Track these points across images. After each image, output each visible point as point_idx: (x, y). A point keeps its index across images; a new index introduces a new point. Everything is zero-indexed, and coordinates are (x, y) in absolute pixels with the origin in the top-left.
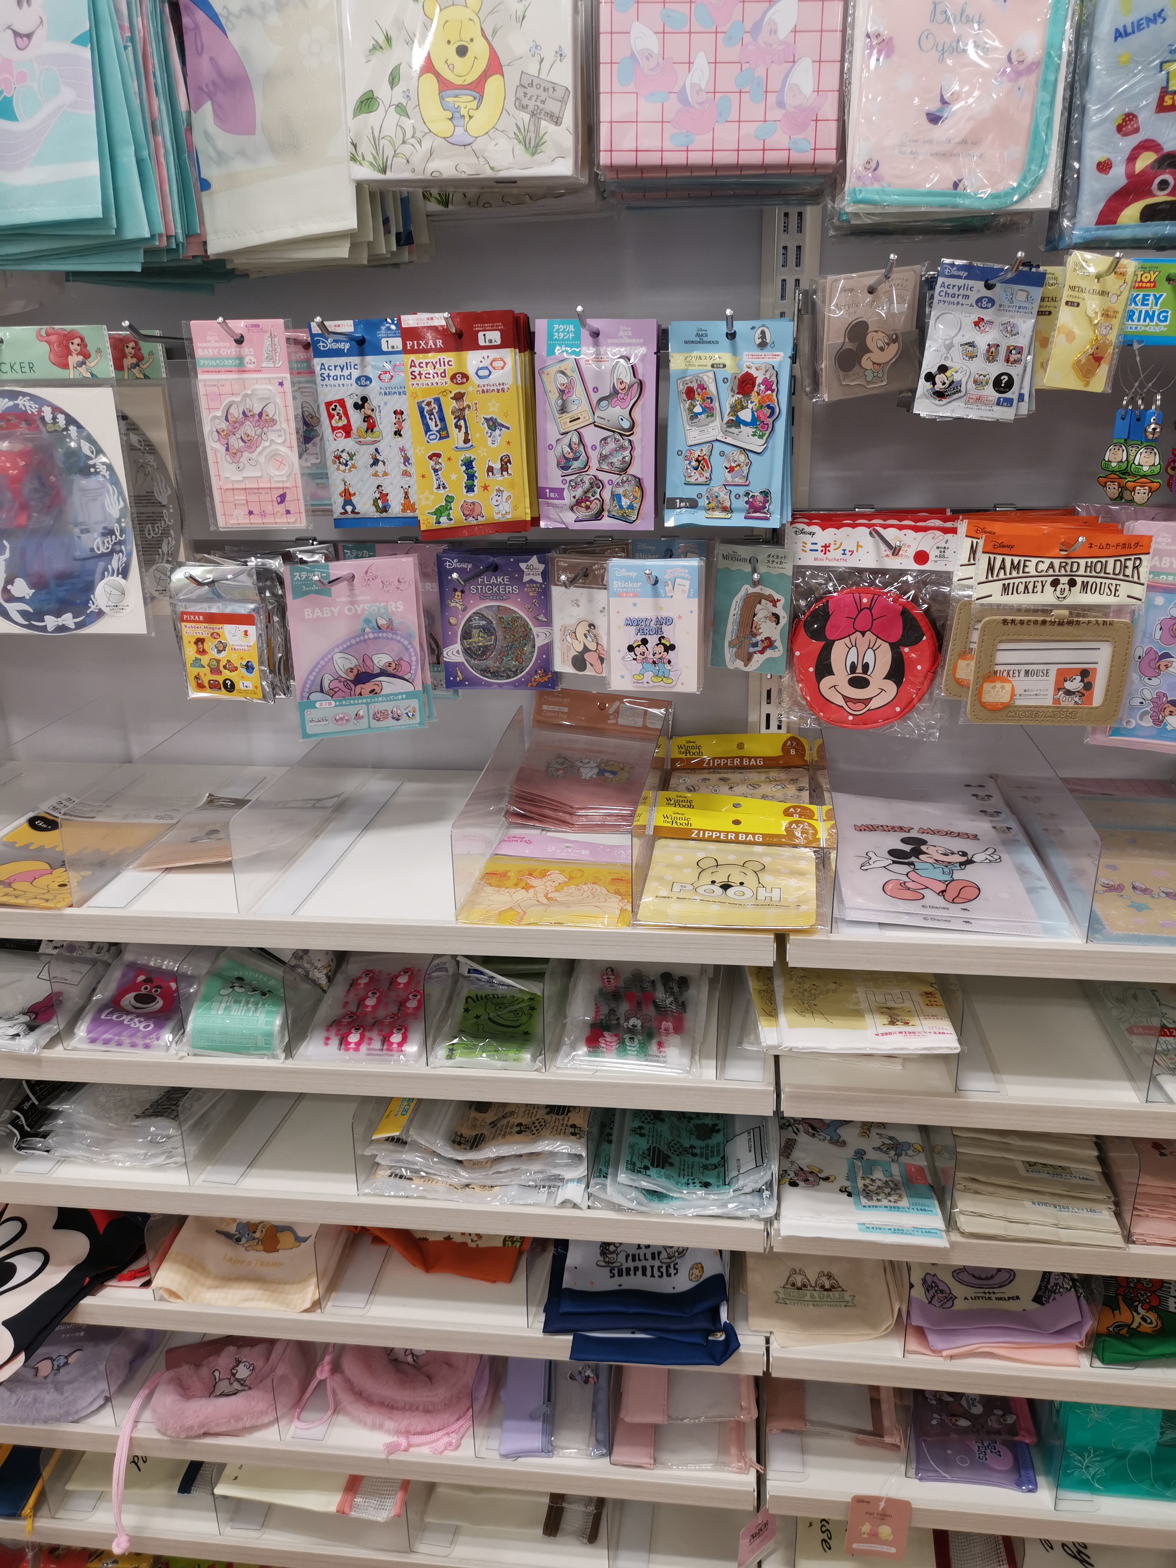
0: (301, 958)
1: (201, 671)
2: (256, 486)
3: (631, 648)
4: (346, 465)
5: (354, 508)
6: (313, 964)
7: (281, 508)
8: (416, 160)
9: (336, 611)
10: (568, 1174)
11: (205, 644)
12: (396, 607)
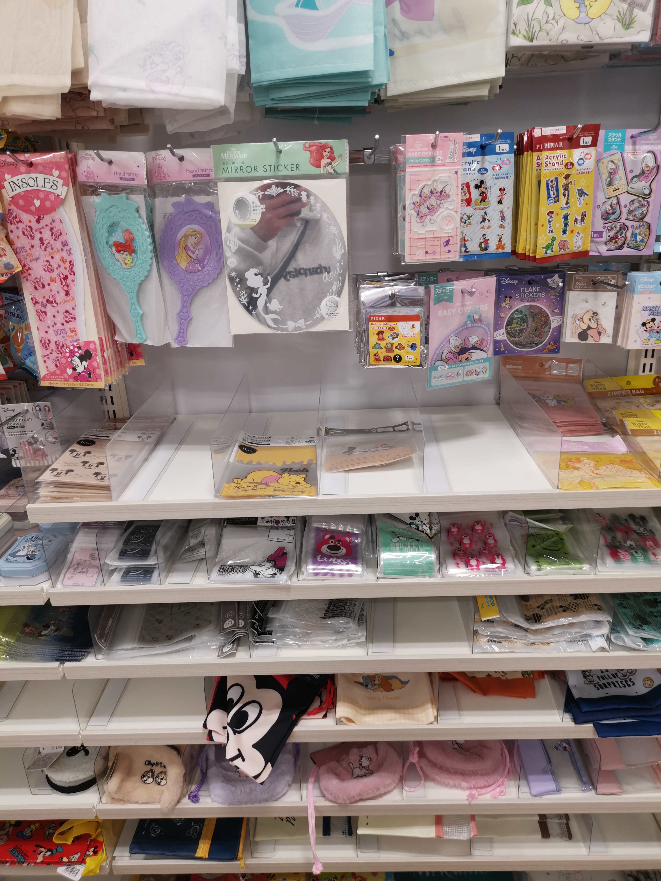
0: (414, 519)
1: (379, 351)
2: (432, 236)
3: (644, 324)
4: (465, 223)
5: (467, 248)
6: (422, 522)
7: (446, 249)
8: (553, 33)
9: (454, 311)
10: (595, 632)
11: (384, 334)
12: (484, 308)
